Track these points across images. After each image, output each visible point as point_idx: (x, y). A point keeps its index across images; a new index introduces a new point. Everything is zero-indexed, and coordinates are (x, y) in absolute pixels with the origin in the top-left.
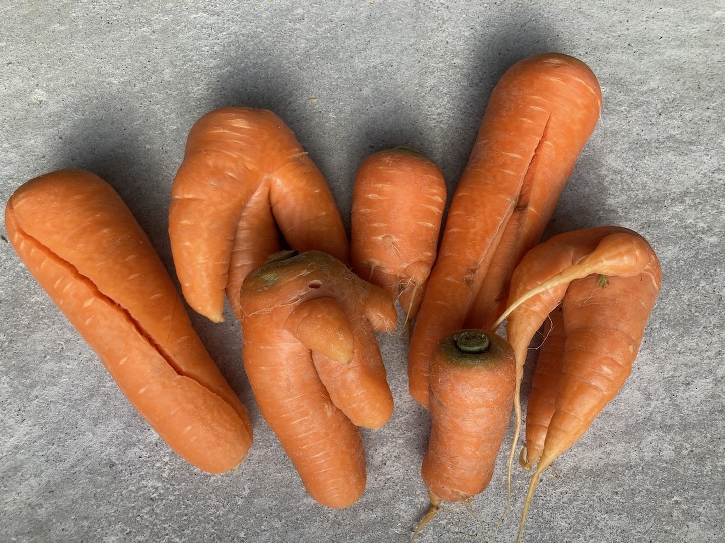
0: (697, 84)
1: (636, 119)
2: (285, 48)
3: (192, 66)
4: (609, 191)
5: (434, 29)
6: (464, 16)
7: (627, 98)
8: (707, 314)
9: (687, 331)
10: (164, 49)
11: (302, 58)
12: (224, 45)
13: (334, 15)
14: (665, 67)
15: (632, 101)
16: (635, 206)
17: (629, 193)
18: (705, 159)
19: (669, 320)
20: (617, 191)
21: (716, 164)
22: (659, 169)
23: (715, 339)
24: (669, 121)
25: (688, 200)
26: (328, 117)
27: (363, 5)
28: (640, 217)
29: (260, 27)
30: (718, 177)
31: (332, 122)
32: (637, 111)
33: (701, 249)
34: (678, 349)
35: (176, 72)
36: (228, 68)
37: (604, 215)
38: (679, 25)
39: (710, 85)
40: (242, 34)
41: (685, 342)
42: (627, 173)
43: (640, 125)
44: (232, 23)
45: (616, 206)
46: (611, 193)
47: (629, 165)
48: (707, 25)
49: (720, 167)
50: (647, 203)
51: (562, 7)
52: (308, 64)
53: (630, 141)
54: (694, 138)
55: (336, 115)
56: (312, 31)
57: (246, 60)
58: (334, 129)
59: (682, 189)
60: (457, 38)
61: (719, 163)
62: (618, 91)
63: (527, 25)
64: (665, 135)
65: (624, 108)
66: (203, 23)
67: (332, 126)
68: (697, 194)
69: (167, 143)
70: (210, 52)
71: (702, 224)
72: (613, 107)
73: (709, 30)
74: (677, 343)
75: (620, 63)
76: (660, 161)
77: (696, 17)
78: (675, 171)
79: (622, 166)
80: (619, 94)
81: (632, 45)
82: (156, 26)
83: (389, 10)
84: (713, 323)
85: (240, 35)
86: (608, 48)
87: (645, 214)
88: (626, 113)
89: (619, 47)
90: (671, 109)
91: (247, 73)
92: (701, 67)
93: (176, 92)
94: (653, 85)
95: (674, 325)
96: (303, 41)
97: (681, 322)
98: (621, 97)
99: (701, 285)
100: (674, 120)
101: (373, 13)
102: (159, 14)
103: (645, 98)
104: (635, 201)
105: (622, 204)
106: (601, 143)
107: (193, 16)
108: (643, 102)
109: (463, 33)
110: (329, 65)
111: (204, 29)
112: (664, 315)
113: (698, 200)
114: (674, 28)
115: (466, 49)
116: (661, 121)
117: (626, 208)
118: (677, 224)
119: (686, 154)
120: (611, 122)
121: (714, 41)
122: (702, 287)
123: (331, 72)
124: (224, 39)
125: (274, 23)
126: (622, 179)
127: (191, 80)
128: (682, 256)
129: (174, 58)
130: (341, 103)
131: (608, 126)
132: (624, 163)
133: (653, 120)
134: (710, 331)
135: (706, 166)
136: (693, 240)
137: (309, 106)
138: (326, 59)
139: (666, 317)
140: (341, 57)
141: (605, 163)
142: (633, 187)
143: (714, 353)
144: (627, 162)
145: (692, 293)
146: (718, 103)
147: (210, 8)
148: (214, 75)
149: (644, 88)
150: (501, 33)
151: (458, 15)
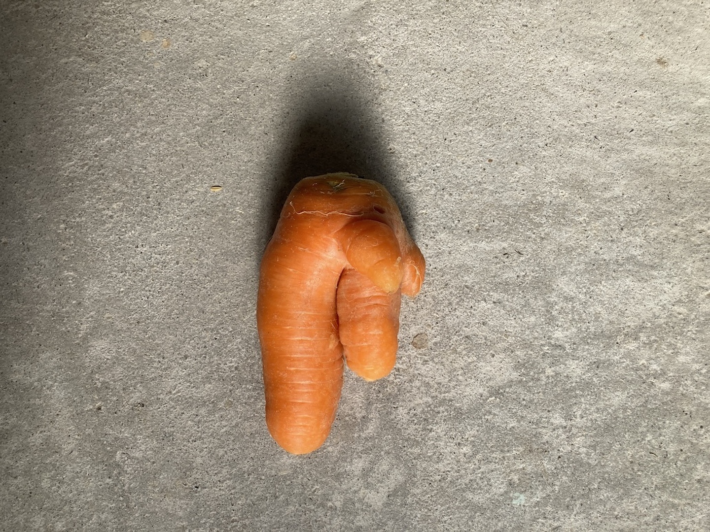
0: (667, 193)
1: (595, 233)
2: (183, 115)
3: (62, 133)
4: (557, 322)
5: (369, 101)
6: (406, 85)
7: (588, 206)
8: (649, 474)
9: (627, 494)
10: (25, 105)
11: (204, 130)
12: (104, 105)
13: (245, 72)
14: (633, 170)
15: (593, 210)
16: (584, 341)
17: (579, 325)
18: (666, 287)
19: (610, 479)
20: (566, 323)
21: (677, 294)
22: (615, 298)
23: (655, 502)
24: (631, 238)
25: (643, 337)
26: (234, 213)
27: (282, 61)
28: (589, 355)
29: (151, 82)
30: (678, 310)
31: (238, 220)
32: (598, 224)
33: (652, 396)
34: (616, 513)
35: (40, 139)
36: (109, 138)
37: (549, 352)
38: (654, 115)
39: (681, 195)
40: (127, 91)
41: (624, 505)
42: (579, 300)
43: (599, 240)
44: (115, 75)
45: (563, 341)
46: (560, 324)
47: (583, 290)
48: (686, 116)
49: (682, 298)
50: (598, 339)
51: (522, 81)
52: (211, 140)
53: (587, 260)
54: (657, 261)
55: (244, 210)
56: (217, 93)
57: (132, 128)
58: (241, 228)
59: (638, 322)
60: (396, 114)
61: (681, 293)
62: (578, 196)
63: (480, 102)
64: (625, 255)
65: (583, 218)
66: (76, 72)
67: (239, 224)
68: (653, 330)
69: (29, 237)
70: (86, 113)
71: (655, 367)
72: (572, 217)
73: (687, 124)
74: (615, 506)
75: (583, 161)
76: (617, 287)
77: (675, 105)
78: (632, 300)
79: (574, 291)
80: (580, 201)
81: (599, 138)
82: (15, 71)
83: (315, 70)
84: (655, 483)
85: (125, 92)
86: (572, 138)
87: (594, 352)
88: (585, 225)
89: (584, 140)
90: (635, 224)
91: (134, 147)
92: (673, 171)
93: (41, 168)
94: (617, 191)
95: (615, 485)
96: (205, 106)
97: (622, 481)
98: (581, 204)
99: (647, 439)
100: (637, 238)
101: (295, 73)
102: (19, 55)
103: (607, 207)
104: (585, 335)
105: (570, 339)
106: (554, 261)
107: (64, 60)
108: (605, 212)
109: (404, 108)
110: (237, 142)
111: (78, 80)
112: (604, 473)
113: (653, 338)
114: (648, 118)
115: (406, 131)
116: (623, 237)
117: (574, 344)
118: (628, 365)
119: (646, 281)
120: (567, 235)
121: (693, 138)
122: (648, 441)
123: (239, 152)
124: (104, 96)
125: (170, 79)
126: (574, 307)
127: (61, 152)
128: (629, 404)
129: (37, 119)
130: (250, 195)
131: (563, 240)
132: (577, 288)
133: (614, 236)
134: (651, 493)
135: (666, 296)
136: (644, 385)
137: (211, 196)
138: (233, 134)
139: (606, 475)
140: (252, 132)
141: (555, 287)
142: (585, 318)
143: (652, 517)
144: (581, 287)
145: (636, 448)
146: (687, 218)
147: (86, 50)
148: (91, 147)
149: (608, 195)
150: (449, 111)
151: (399, 82)
